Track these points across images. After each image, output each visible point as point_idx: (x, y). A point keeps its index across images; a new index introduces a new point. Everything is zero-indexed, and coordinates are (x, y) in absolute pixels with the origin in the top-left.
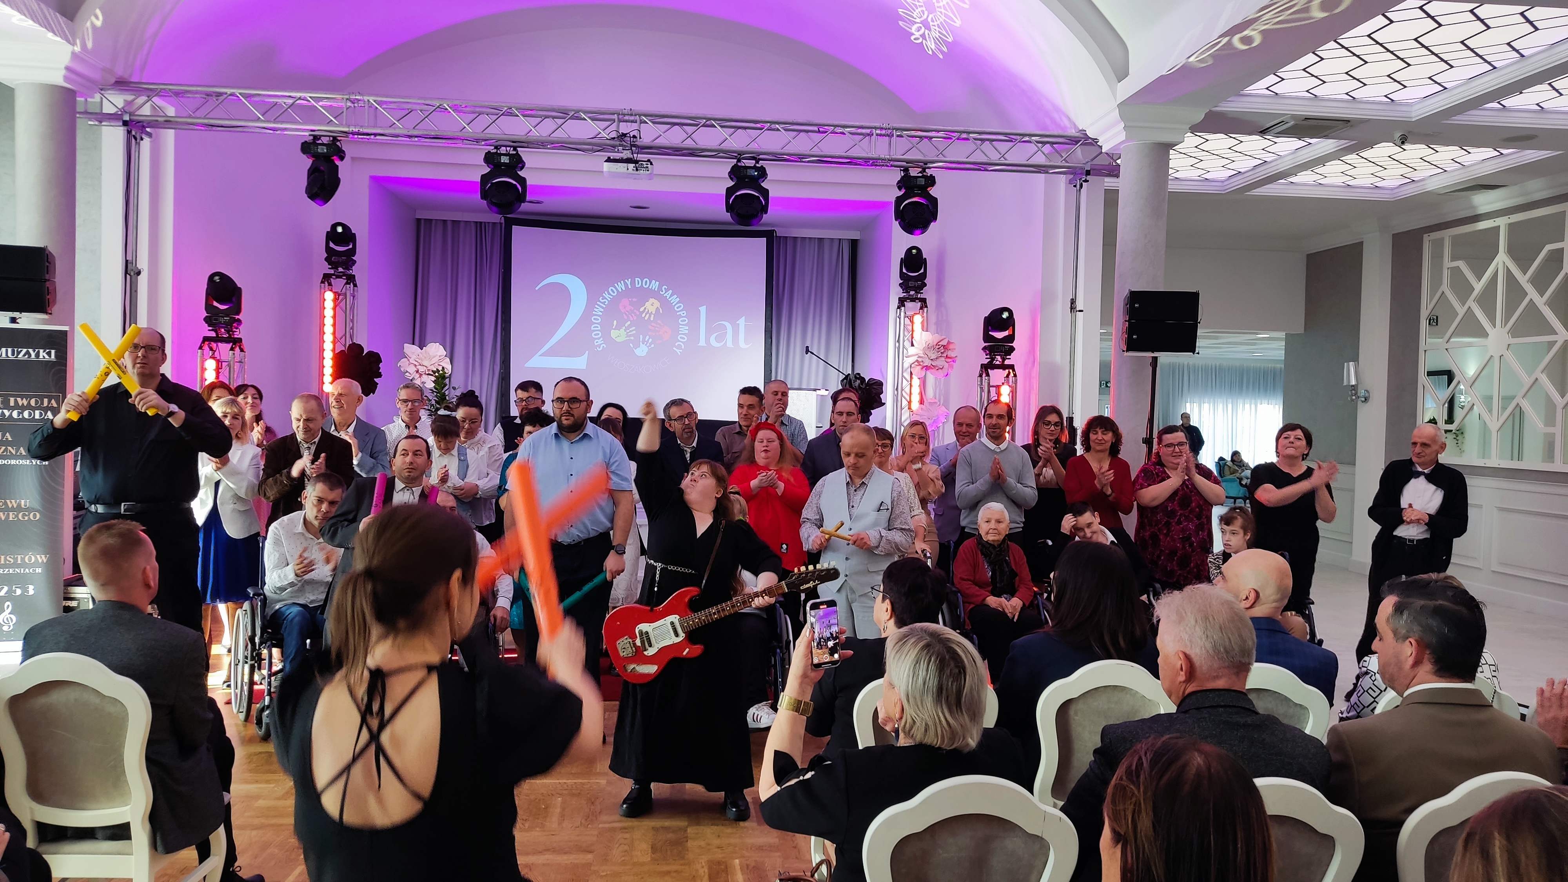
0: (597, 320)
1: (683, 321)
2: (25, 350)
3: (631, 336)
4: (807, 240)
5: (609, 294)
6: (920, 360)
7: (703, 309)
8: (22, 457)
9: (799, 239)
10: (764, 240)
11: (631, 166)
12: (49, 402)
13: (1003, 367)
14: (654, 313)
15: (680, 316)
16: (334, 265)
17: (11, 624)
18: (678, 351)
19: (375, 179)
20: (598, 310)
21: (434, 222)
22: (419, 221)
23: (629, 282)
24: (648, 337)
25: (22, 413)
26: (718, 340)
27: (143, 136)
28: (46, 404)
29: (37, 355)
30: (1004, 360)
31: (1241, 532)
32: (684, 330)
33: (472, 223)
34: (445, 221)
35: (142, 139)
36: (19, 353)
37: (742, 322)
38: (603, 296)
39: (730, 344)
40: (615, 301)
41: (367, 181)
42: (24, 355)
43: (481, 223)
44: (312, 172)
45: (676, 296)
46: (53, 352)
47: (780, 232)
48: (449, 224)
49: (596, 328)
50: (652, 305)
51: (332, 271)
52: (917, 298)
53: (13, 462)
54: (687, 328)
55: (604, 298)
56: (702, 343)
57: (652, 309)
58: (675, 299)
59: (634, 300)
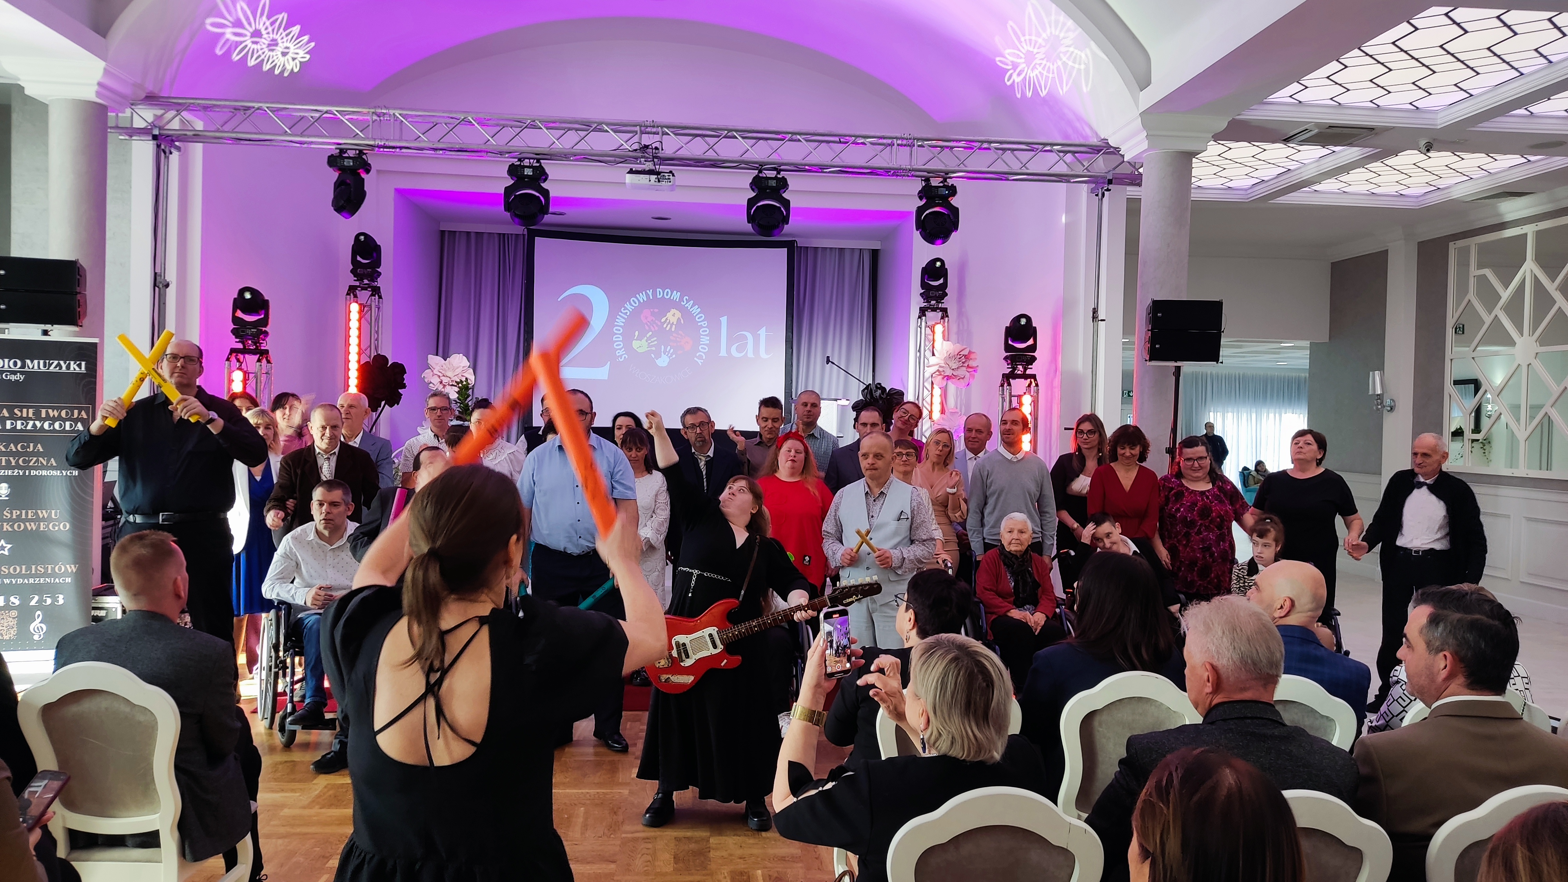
0: (618, 330)
1: (704, 332)
2: (56, 362)
3: (652, 346)
4: (828, 250)
5: (631, 304)
6: (941, 369)
7: (724, 320)
8: (52, 468)
9: (820, 250)
10: (784, 251)
11: (653, 177)
12: (79, 414)
13: (1025, 376)
14: (675, 323)
15: (702, 327)
16: (359, 277)
17: (42, 633)
18: (699, 361)
19: (399, 192)
20: (620, 321)
21: (457, 234)
22: (443, 233)
23: (650, 293)
24: (669, 347)
25: (53, 424)
26: (739, 350)
27: (172, 150)
28: (76, 416)
29: (68, 367)
30: (1025, 369)
31: (1274, 544)
32: (705, 340)
33: (495, 235)
34: (468, 233)
35: (171, 153)
36: (50, 365)
37: (762, 332)
38: (624, 307)
39: (750, 354)
40: (636, 312)
41: (392, 193)
42: (56, 367)
43: (504, 234)
44: (339, 185)
45: (697, 307)
46: (83, 364)
47: (801, 243)
48: (473, 236)
49: (618, 339)
50: (673, 316)
51: (357, 283)
52: (938, 308)
53: (44, 473)
54: (708, 338)
55: (626, 309)
56: (723, 353)
57: (674, 320)
58: (696, 310)
59: (656, 310)
